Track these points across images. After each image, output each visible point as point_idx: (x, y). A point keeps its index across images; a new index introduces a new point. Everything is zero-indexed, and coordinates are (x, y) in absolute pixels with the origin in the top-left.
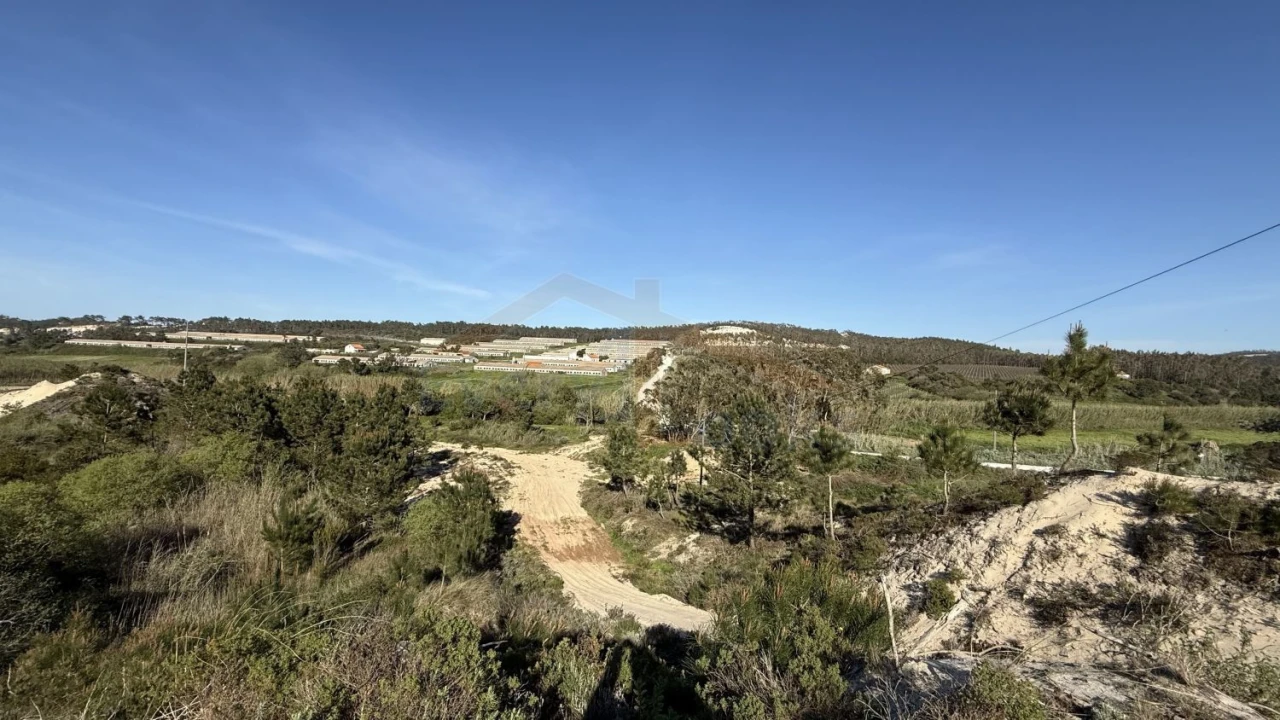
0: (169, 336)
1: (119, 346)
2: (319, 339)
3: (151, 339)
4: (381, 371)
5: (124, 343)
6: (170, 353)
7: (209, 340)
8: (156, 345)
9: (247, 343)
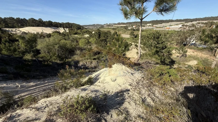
0: (113, 26)
1: (108, 27)
2: (130, 25)
3: (111, 26)
4: (137, 30)
5: (109, 27)
6: (112, 28)
7: (117, 26)
8: (112, 27)
9: (121, 26)
